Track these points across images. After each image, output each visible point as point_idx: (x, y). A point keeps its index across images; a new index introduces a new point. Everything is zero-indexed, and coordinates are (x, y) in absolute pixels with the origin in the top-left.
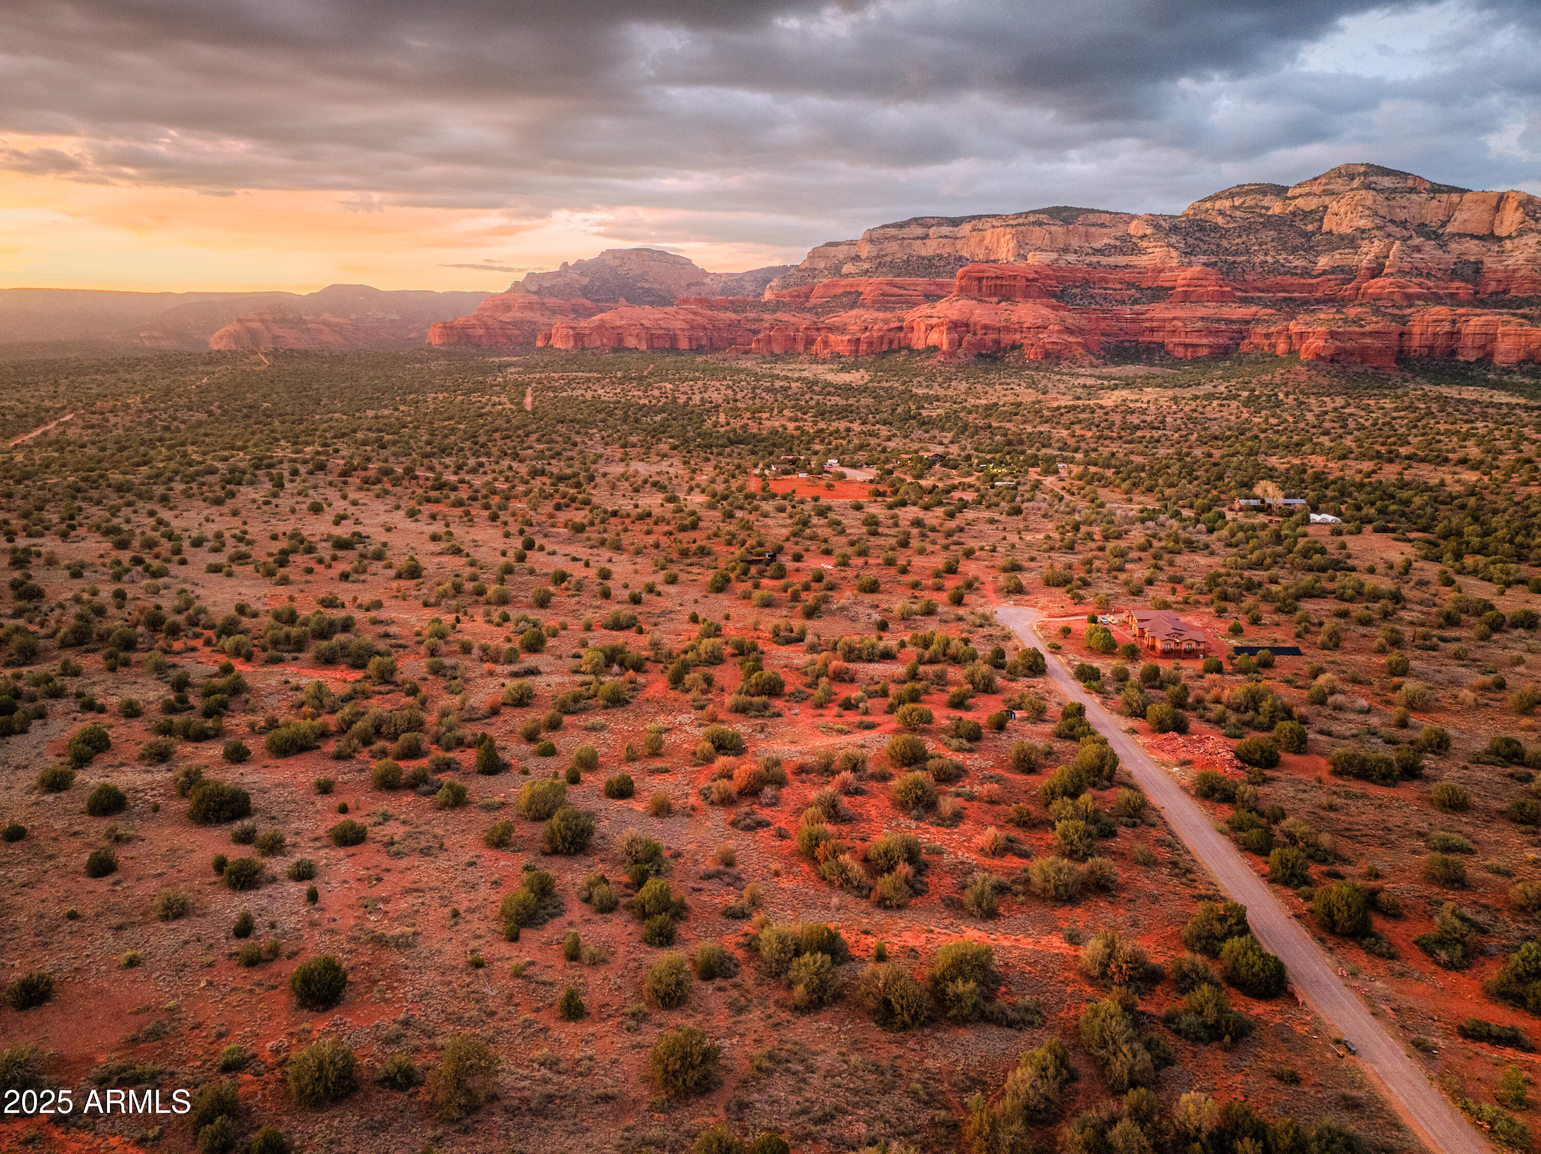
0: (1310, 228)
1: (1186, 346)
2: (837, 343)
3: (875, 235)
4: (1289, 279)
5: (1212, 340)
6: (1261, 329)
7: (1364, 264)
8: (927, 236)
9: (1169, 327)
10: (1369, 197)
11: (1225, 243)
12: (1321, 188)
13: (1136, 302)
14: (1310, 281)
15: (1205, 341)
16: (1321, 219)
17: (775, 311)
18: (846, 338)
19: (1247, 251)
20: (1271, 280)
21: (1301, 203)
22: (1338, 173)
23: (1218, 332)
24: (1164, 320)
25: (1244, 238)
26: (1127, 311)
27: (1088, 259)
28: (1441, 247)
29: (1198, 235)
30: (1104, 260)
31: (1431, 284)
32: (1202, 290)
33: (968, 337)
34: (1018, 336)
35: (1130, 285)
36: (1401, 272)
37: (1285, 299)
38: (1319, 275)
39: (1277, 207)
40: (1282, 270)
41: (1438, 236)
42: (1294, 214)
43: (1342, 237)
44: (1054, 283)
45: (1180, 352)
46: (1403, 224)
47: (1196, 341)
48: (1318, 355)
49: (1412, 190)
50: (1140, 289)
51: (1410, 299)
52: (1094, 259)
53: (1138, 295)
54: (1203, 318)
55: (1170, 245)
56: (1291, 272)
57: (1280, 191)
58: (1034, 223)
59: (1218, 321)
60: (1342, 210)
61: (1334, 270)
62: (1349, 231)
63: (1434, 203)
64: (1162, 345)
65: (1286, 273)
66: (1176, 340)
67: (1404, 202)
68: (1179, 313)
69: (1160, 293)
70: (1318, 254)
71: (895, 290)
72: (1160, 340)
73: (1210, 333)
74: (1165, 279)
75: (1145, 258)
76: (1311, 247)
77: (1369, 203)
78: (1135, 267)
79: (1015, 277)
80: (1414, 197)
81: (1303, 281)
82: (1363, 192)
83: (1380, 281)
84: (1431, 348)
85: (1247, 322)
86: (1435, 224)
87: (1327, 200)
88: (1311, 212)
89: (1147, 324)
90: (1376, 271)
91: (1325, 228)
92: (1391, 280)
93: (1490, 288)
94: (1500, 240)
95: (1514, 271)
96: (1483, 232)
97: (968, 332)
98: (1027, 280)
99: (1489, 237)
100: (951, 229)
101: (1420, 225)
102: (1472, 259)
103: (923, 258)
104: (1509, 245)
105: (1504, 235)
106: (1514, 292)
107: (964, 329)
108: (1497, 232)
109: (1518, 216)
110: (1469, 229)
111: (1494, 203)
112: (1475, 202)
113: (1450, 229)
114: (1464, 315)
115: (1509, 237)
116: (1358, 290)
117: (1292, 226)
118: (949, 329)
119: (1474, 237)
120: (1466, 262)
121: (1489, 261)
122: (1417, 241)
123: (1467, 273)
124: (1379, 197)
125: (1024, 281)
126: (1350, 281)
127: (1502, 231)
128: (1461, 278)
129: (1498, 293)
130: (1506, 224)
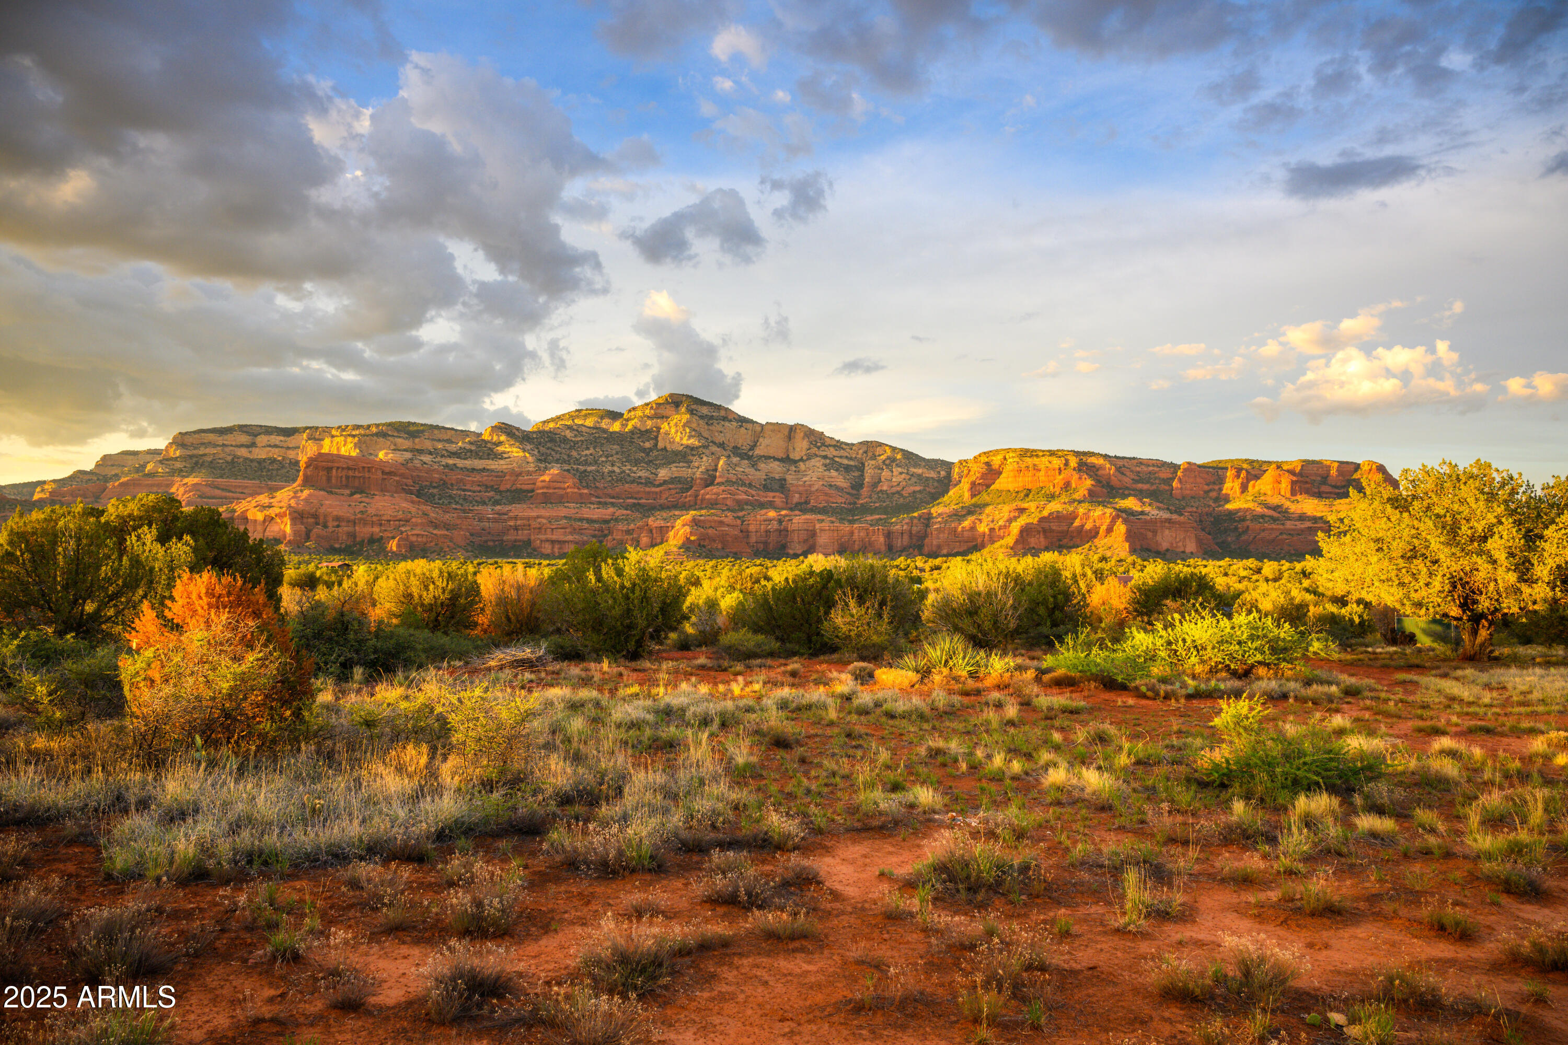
0: (647, 445)
1: (553, 542)
3: (188, 440)
4: (635, 487)
5: (577, 537)
6: (622, 526)
7: (698, 475)
8: (253, 445)
9: (534, 524)
10: (693, 421)
11: (574, 453)
12: (653, 412)
13: (497, 503)
14: (653, 489)
15: (570, 538)
16: (656, 438)
19: (596, 462)
20: (620, 487)
21: (637, 423)
22: (664, 400)
23: (580, 531)
24: (528, 519)
25: (592, 451)
26: (488, 511)
27: (445, 461)
28: (753, 466)
29: (549, 445)
30: (460, 463)
31: (754, 493)
32: (561, 492)
33: (318, 530)
34: (376, 529)
35: (488, 488)
36: (729, 482)
37: (634, 505)
38: (660, 485)
39: (616, 427)
40: (629, 479)
41: (749, 458)
42: (632, 432)
43: (676, 453)
44: (410, 482)
45: (547, 548)
46: (722, 445)
47: (562, 538)
48: (688, 539)
49: (725, 419)
50: (497, 491)
51: (740, 504)
52: (451, 461)
53: (498, 497)
54: (566, 517)
55: (524, 450)
56: (637, 481)
57: (615, 416)
58: (377, 434)
59: (581, 520)
60: (673, 431)
61: (673, 480)
62: (681, 448)
63: (743, 430)
64: (528, 543)
65: (633, 482)
66: (543, 537)
67: (720, 428)
68: (543, 512)
69: (520, 495)
70: (658, 467)
71: (218, 492)
72: (525, 538)
73: (574, 531)
74: (523, 483)
75: (502, 462)
76: (651, 461)
77: (694, 425)
78: (492, 471)
79: (369, 470)
80: (727, 424)
81: (647, 489)
82: (689, 416)
83: (715, 489)
84: (766, 544)
85: (606, 522)
86: (746, 448)
87: (658, 422)
88: (647, 431)
89: (512, 523)
90: (710, 480)
91: (661, 445)
92: (723, 488)
93: (796, 498)
94: (795, 462)
95: (810, 486)
96: (781, 455)
97: (317, 524)
98: (383, 473)
99: (787, 460)
100: (282, 438)
101: (735, 448)
102: (777, 476)
103: (252, 461)
104: (802, 466)
105: (797, 458)
106: (813, 503)
107: (311, 520)
108: (792, 456)
109: (805, 444)
110: (771, 452)
111: (786, 433)
112: (773, 431)
113: (757, 452)
114: (786, 515)
115: (801, 460)
116: (696, 496)
117: (632, 442)
118: (293, 520)
119: (775, 459)
120: (773, 479)
121: (790, 478)
122: (735, 460)
123: (776, 487)
124: (701, 422)
125: (379, 473)
126: (688, 490)
127: (795, 456)
128: (772, 491)
129: (800, 504)
130: (798, 449)
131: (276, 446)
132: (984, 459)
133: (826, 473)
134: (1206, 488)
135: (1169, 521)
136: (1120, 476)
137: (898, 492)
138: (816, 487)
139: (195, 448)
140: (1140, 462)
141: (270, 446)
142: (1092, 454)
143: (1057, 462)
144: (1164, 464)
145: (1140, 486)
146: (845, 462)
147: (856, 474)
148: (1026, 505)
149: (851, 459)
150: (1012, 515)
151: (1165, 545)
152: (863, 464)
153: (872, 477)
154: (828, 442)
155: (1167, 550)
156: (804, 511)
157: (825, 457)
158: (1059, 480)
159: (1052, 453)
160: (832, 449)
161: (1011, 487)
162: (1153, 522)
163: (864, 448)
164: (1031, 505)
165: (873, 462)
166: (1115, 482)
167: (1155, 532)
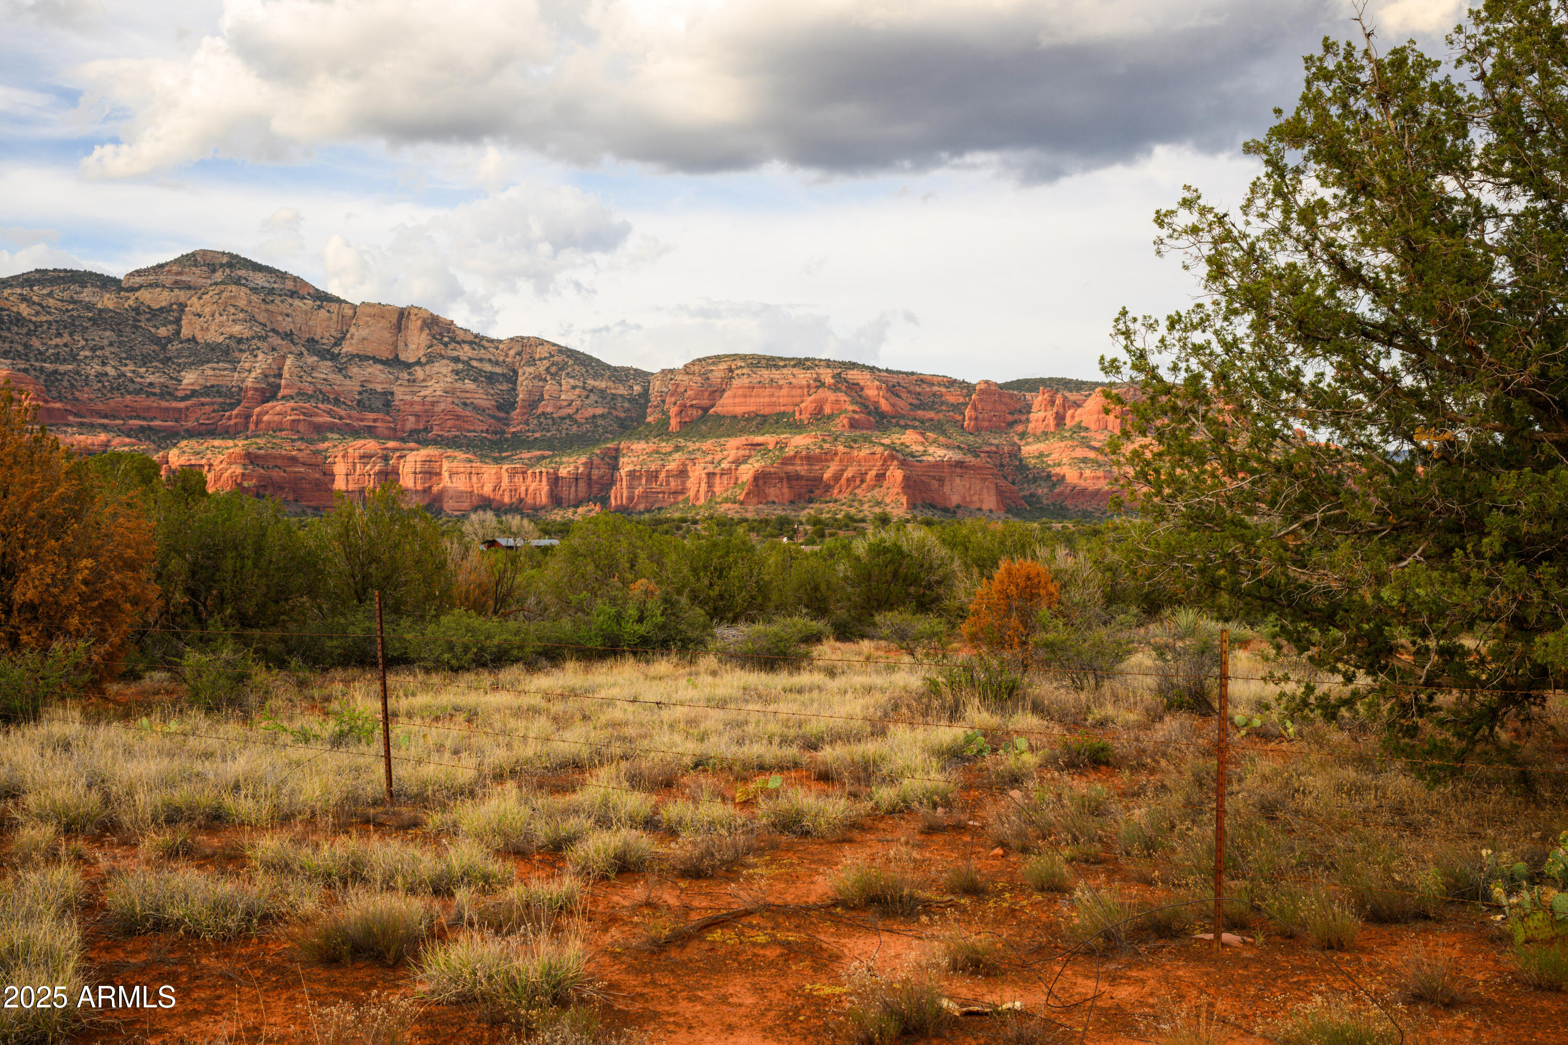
0: (163, 332)
4: (143, 401)
7: (249, 382)
10: (242, 295)
11: (36, 343)
12: (173, 278)
14: (175, 404)
16: (178, 321)
19: (74, 358)
20: (117, 400)
21: (145, 296)
22: (190, 260)
25: (66, 338)
28: (340, 370)
31: (343, 413)
36: (302, 395)
37: (142, 429)
38: (186, 398)
39: (108, 301)
40: (131, 387)
41: (334, 357)
42: (136, 310)
43: (212, 348)
46: (288, 336)
48: (239, 485)
49: (293, 294)
51: (320, 430)
56: (146, 390)
57: (105, 282)
60: (207, 310)
61: (207, 390)
62: (221, 339)
63: (323, 313)
65: (139, 392)
67: (285, 308)
70: (182, 368)
76: (170, 359)
77: (242, 303)
80: (297, 302)
81: (164, 404)
82: (233, 288)
83: (278, 406)
84: (363, 492)
86: (327, 342)
87: (182, 295)
88: (161, 310)
90: (269, 393)
91: (186, 332)
92: (292, 404)
93: (411, 423)
94: (408, 366)
95: (433, 404)
96: (386, 354)
99: (395, 362)
101: (312, 341)
102: (379, 388)
104: (419, 373)
105: (411, 360)
106: (436, 431)
108: (403, 357)
109: (424, 338)
110: (370, 350)
111: (395, 321)
112: (373, 316)
113: (347, 348)
114: (397, 450)
115: (418, 363)
116: (248, 417)
117: (137, 327)
119: (376, 360)
120: (373, 392)
121: (401, 393)
122: (312, 360)
123: (378, 404)
124: (254, 298)
126: (232, 406)
127: (409, 356)
128: (372, 411)
129: (418, 432)
130: (412, 347)
132: (696, 368)
133: (458, 385)
134: (1010, 418)
135: (960, 464)
136: (894, 400)
137: (570, 417)
138: (442, 406)
140: (922, 380)
142: (853, 366)
143: (803, 377)
144: (952, 383)
145: (920, 413)
146: (488, 367)
147: (505, 386)
148: (759, 439)
149: (497, 363)
150: (741, 452)
151: (955, 499)
152: (515, 373)
153: (530, 392)
154: (461, 336)
155: (958, 506)
156: (424, 443)
157: (456, 360)
158: (808, 403)
159: (801, 363)
160: (466, 347)
161: (739, 410)
162: (938, 465)
163: (517, 348)
164: (769, 439)
165: (531, 369)
166: (884, 405)
167: (941, 480)
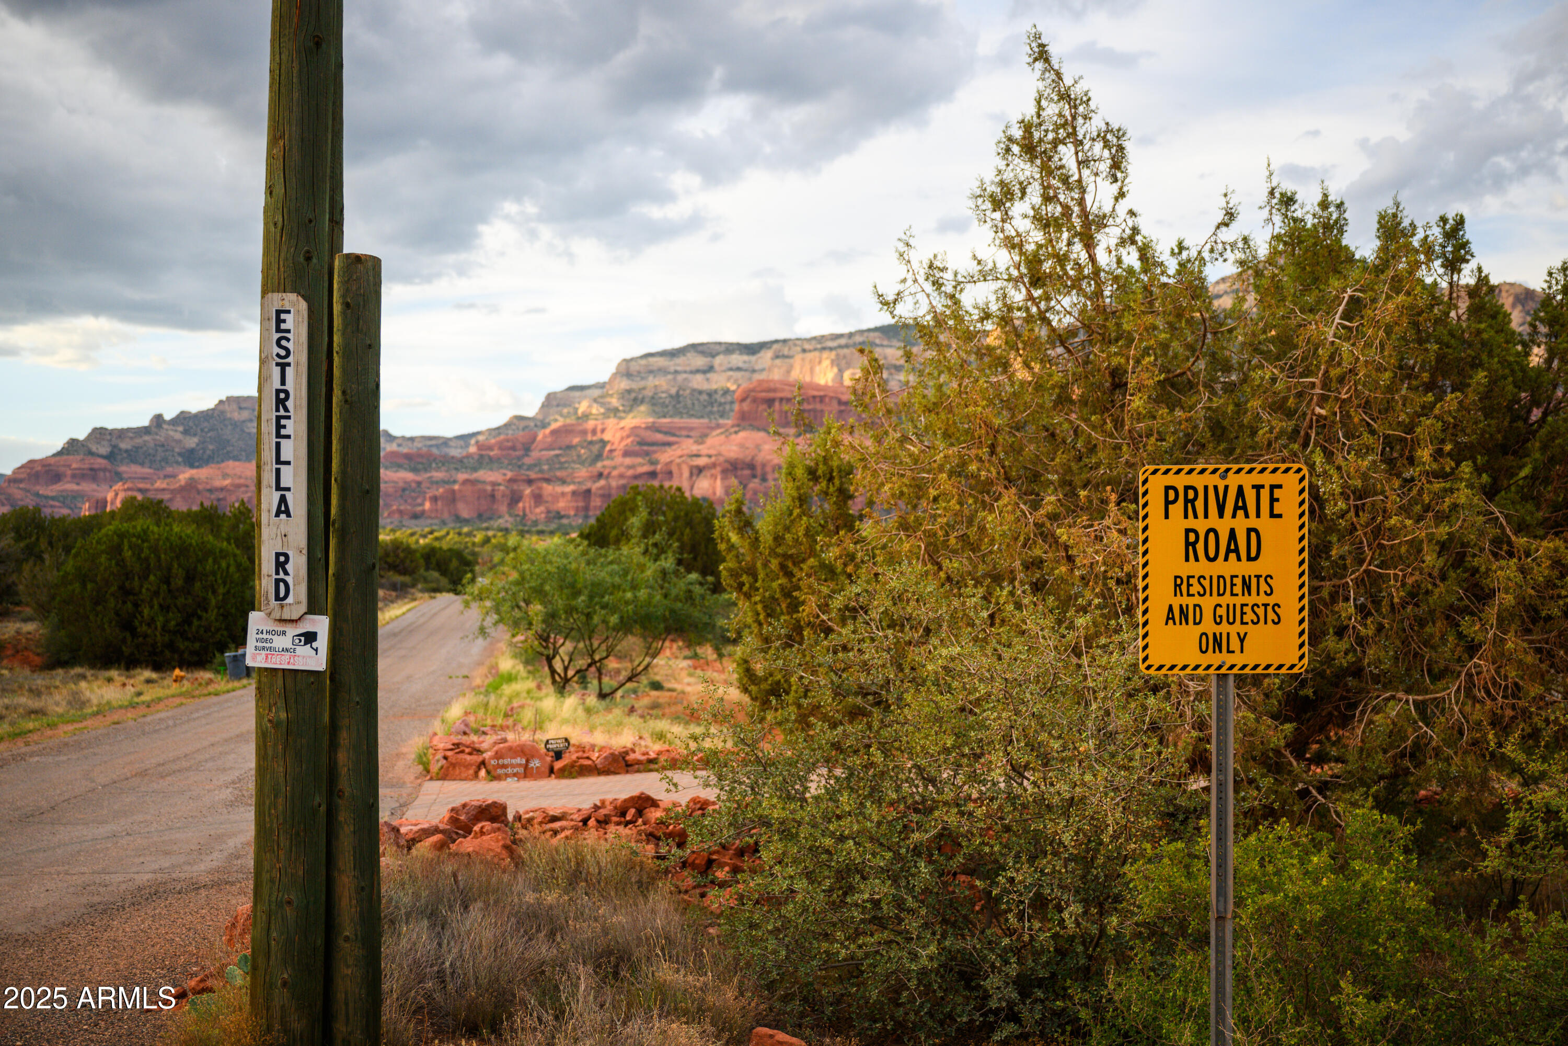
2: (556, 497)
3: (634, 367)
8: (711, 369)
17: (475, 469)
18: (569, 489)
71: (659, 437)
79: (822, 399)
97: (754, 476)
98: (840, 402)
100: (746, 358)
103: (700, 392)
107: (747, 472)
118: (725, 472)
125: (835, 403)
131: (739, 369)
139: (643, 379)
141: (731, 369)
